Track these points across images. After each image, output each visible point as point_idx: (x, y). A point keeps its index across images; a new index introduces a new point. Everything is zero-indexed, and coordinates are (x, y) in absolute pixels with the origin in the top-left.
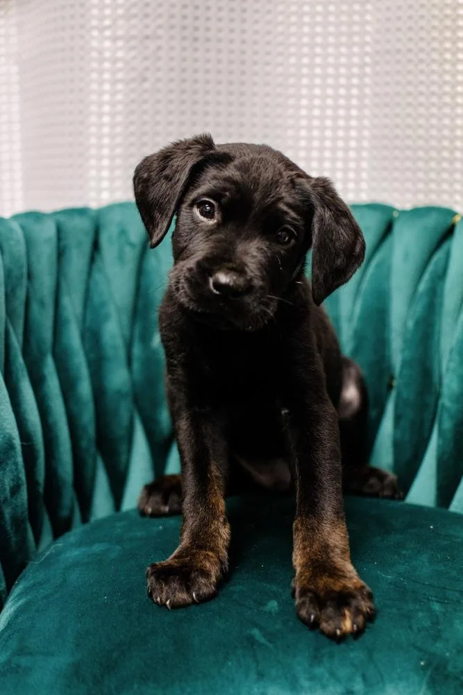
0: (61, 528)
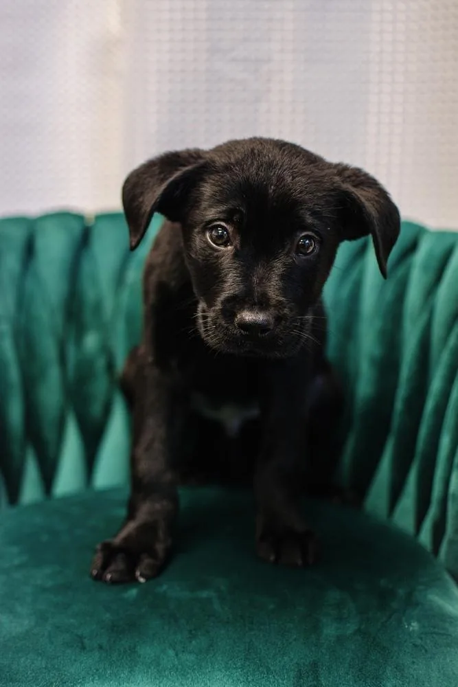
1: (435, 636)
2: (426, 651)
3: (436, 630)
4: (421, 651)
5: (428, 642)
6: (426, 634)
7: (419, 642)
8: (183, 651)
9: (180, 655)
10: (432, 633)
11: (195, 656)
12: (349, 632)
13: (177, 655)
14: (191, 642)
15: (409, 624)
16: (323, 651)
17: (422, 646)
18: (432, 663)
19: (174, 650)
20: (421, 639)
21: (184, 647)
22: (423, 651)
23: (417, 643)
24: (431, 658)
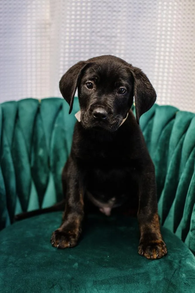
1: (191, 279)
2: (189, 285)
3: (192, 277)
4: (187, 285)
5: (190, 282)
6: (188, 278)
7: (186, 282)
8: (100, 289)
9: (99, 291)
10: (190, 278)
11: (105, 291)
12: (161, 279)
13: (98, 291)
14: (102, 285)
15: (182, 275)
16: (152, 287)
17: (188, 284)
18: (192, 290)
19: (96, 289)
20: (187, 280)
21: (100, 288)
22: (188, 286)
23: (186, 283)
24: (191, 288)
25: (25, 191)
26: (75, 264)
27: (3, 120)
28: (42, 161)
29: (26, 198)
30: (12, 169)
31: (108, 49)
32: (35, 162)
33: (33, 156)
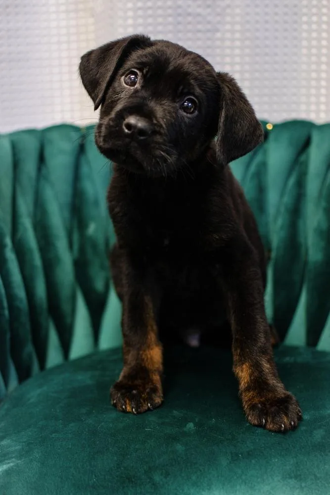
0: (24, 375)
25: (66, 307)
26: (187, 425)
27: (16, 165)
28: (94, 246)
29: (68, 320)
30: (38, 261)
31: (209, 22)
32: (82, 250)
33: (76, 237)
